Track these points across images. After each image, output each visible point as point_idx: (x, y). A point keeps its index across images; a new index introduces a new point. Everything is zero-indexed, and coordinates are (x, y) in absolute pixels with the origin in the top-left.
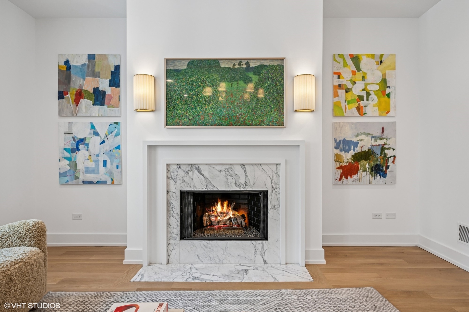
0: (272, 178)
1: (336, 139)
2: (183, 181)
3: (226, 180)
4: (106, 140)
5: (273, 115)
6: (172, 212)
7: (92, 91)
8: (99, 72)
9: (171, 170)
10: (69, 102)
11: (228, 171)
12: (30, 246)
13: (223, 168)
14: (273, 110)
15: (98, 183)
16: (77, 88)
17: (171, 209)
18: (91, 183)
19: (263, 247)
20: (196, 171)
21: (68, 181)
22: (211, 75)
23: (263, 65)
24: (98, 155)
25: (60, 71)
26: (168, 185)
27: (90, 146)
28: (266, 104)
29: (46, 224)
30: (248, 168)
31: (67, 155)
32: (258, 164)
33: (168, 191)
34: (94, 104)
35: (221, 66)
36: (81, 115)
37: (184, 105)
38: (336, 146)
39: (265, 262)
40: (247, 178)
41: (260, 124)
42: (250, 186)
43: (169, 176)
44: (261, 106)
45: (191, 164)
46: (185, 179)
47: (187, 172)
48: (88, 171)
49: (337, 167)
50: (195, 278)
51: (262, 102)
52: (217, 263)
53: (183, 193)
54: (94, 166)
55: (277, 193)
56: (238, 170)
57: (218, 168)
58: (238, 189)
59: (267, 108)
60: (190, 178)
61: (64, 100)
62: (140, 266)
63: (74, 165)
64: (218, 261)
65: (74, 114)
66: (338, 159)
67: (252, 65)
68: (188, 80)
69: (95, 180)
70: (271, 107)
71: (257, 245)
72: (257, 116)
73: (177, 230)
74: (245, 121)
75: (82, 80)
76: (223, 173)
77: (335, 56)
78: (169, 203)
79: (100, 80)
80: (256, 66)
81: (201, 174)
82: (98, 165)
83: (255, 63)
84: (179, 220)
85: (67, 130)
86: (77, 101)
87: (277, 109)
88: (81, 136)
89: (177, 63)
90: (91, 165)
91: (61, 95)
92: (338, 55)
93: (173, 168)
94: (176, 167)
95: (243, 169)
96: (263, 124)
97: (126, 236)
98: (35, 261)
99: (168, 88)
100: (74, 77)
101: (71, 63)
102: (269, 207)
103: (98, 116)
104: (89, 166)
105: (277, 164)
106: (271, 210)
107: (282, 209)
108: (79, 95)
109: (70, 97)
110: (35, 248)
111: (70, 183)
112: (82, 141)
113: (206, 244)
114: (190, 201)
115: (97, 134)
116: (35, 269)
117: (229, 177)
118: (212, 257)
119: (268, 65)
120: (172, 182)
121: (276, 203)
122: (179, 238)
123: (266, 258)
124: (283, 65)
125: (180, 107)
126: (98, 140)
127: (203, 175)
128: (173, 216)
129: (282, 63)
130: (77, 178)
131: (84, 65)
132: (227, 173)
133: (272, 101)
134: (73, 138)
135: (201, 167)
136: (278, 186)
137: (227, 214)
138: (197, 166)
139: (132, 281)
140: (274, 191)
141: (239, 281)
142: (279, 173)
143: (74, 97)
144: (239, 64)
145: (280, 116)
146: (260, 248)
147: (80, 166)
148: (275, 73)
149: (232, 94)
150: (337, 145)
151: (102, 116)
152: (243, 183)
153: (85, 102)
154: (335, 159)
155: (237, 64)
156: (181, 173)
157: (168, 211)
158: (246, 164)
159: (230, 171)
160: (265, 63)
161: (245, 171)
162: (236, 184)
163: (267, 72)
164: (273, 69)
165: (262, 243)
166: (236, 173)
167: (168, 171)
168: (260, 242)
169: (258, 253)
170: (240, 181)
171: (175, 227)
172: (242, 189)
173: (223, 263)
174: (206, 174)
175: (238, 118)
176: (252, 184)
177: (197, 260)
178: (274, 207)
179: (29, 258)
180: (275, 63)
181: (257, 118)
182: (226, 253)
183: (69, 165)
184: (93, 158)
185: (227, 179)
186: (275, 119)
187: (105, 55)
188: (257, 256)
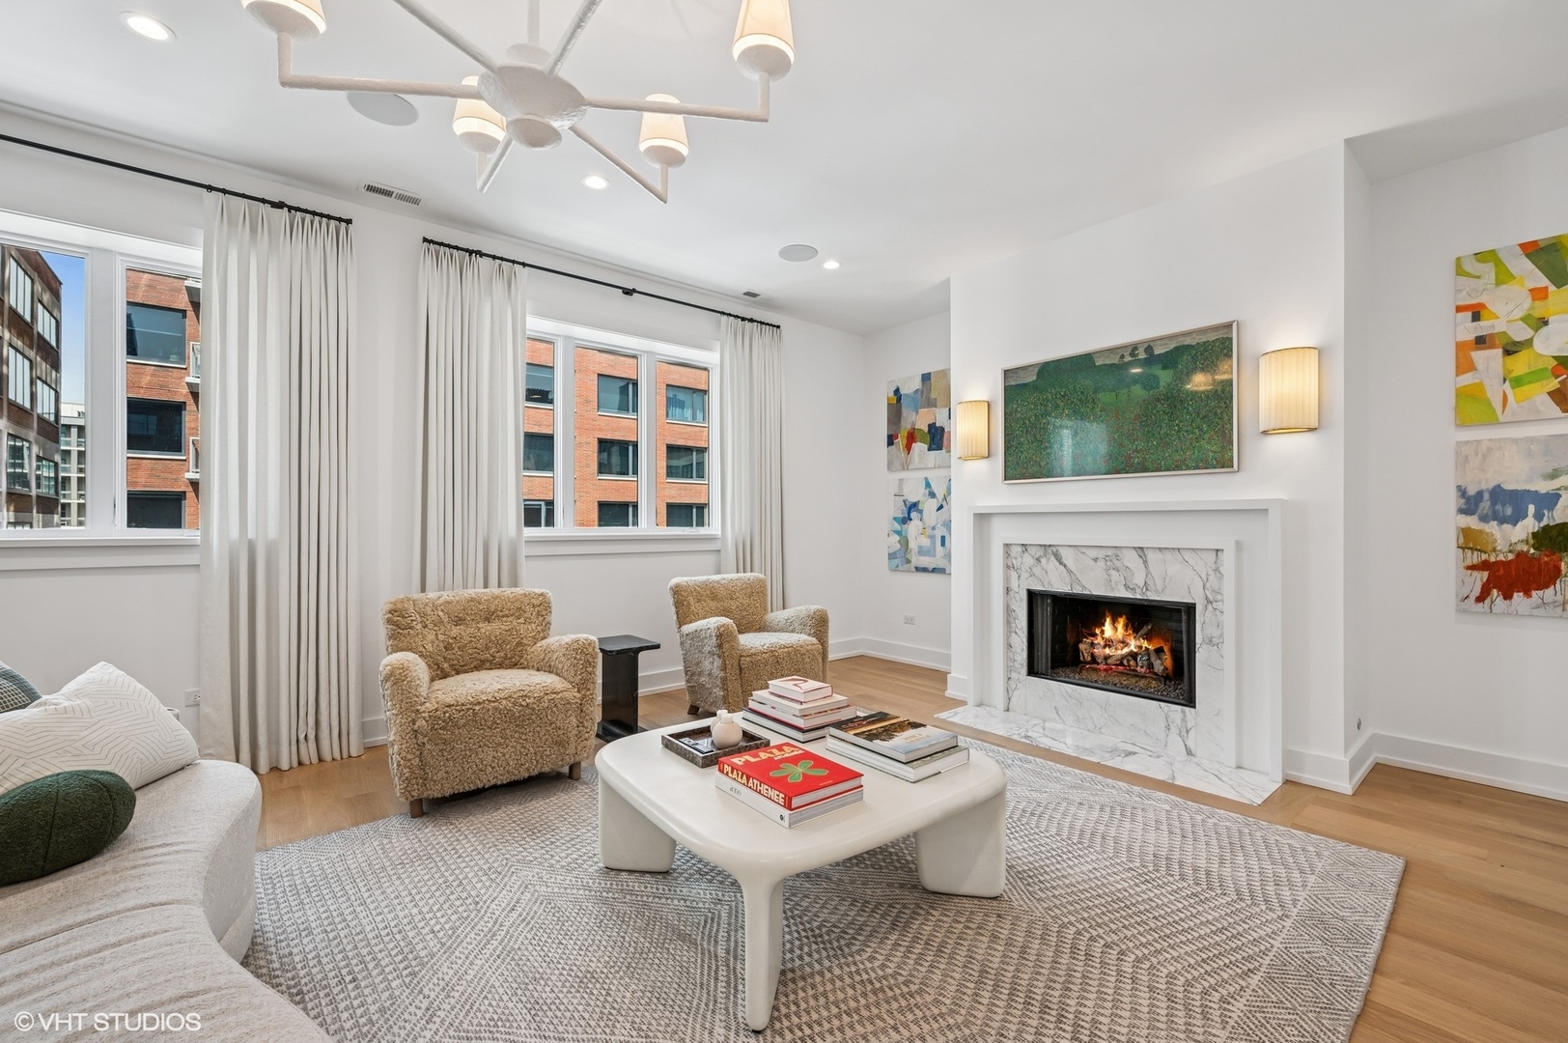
0: (1204, 577)
1: (1463, 488)
2: (1032, 575)
3: (1107, 577)
4: (944, 504)
5: (1208, 447)
6: (1014, 625)
7: (926, 430)
8: (936, 399)
9: (1013, 555)
10: (899, 450)
11: (1111, 561)
12: (809, 635)
13: (1101, 554)
14: (1206, 436)
15: (934, 570)
16: (909, 427)
17: (1012, 620)
18: (925, 570)
19: (1184, 720)
20: (1053, 558)
21: (897, 566)
22: (1079, 383)
23: (1183, 346)
24: (934, 528)
25: (890, 405)
26: (1007, 579)
27: (924, 513)
28: (1191, 425)
29: (828, 613)
30: (1151, 556)
31: (897, 527)
32: (1173, 549)
33: (1008, 590)
34: (929, 450)
35: (1097, 364)
36: (914, 467)
37: (1032, 442)
38: (1464, 507)
39: (1189, 752)
40: (1149, 576)
41: (1178, 468)
42: (1157, 591)
43: (1010, 564)
44: (1179, 431)
45: (1045, 546)
46: (1035, 570)
47: (1038, 560)
48: (922, 552)
49: (1469, 562)
50: (1027, 737)
51: (1181, 422)
52: (1089, 730)
53: (1032, 595)
54: (929, 545)
55: (1218, 612)
56: (1131, 560)
57: (1093, 553)
58: (1130, 595)
59: (1193, 433)
60: (1043, 569)
61: (894, 447)
62: (963, 703)
63: (905, 542)
64: (1091, 726)
65: (905, 467)
66: (1469, 541)
67: (1158, 351)
68: (1039, 399)
69: (931, 567)
70: (1201, 430)
71: (1171, 714)
72: (1170, 450)
73: (1022, 656)
74: (1144, 463)
75: (914, 413)
76: (1101, 564)
77: (1462, 261)
78: (1009, 611)
79: (937, 410)
80: (1168, 350)
81: (1061, 563)
82: (933, 543)
83: (1166, 344)
84: (1025, 640)
85: (896, 491)
86: (908, 447)
87: (1216, 433)
88: (913, 500)
89: (1021, 373)
90: (926, 542)
91: (891, 439)
92: (1473, 258)
93: (1016, 551)
94: (1019, 549)
95: (1141, 557)
96: (1184, 467)
97: (950, 655)
98: (808, 651)
99: (1008, 417)
100: (905, 412)
101: (902, 392)
102: (1199, 639)
103: (935, 468)
104: (923, 545)
105: (1217, 550)
106: (1204, 646)
107: (1229, 647)
108: (912, 438)
109: (901, 441)
110: (814, 639)
111: (900, 568)
112: (913, 506)
113: (1069, 690)
114: (1045, 613)
115: (932, 495)
116: (807, 660)
117: (1113, 573)
118: (1080, 717)
119: (1193, 344)
120: (1014, 575)
121: (1215, 633)
122: (1024, 670)
123: (1191, 743)
124: (1230, 336)
125: (1026, 447)
126: (933, 504)
127: (1065, 566)
128: (1016, 633)
129: (1227, 333)
130: (908, 561)
131: (917, 391)
132: (1109, 563)
133: (1205, 417)
134: (904, 501)
135: (1063, 552)
136: (1219, 597)
137: (1125, 643)
138: (1055, 550)
139: (935, 716)
140: (1210, 607)
141: (1096, 760)
142: (1221, 569)
143: (905, 441)
144: (1132, 354)
145: (1223, 448)
146: (1178, 722)
147: (913, 545)
148: (1211, 357)
149: (1117, 413)
150: (1467, 502)
151: (939, 467)
152: (1142, 584)
153: (919, 447)
154: (1461, 541)
155: (1127, 354)
156: (1028, 560)
157: (1008, 623)
158: (1147, 548)
159: (1115, 561)
160: (1188, 341)
161: (1145, 562)
162: (1126, 587)
163: (1192, 358)
164: (1206, 350)
165: (1183, 712)
166: (1126, 564)
167: (1007, 555)
168: (1179, 707)
169: (1174, 730)
170: (1135, 581)
171: (1019, 651)
172: (1139, 597)
173: (1101, 733)
174: (1070, 564)
175: (1130, 457)
176: (1160, 589)
177: (1055, 715)
178: (1211, 641)
179: (802, 646)
180: (1212, 337)
181: (1170, 456)
182: (1106, 716)
183: (899, 542)
184: (929, 531)
185: (1109, 575)
186: (1211, 454)
187: (943, 370)
188: (1170, 736)
